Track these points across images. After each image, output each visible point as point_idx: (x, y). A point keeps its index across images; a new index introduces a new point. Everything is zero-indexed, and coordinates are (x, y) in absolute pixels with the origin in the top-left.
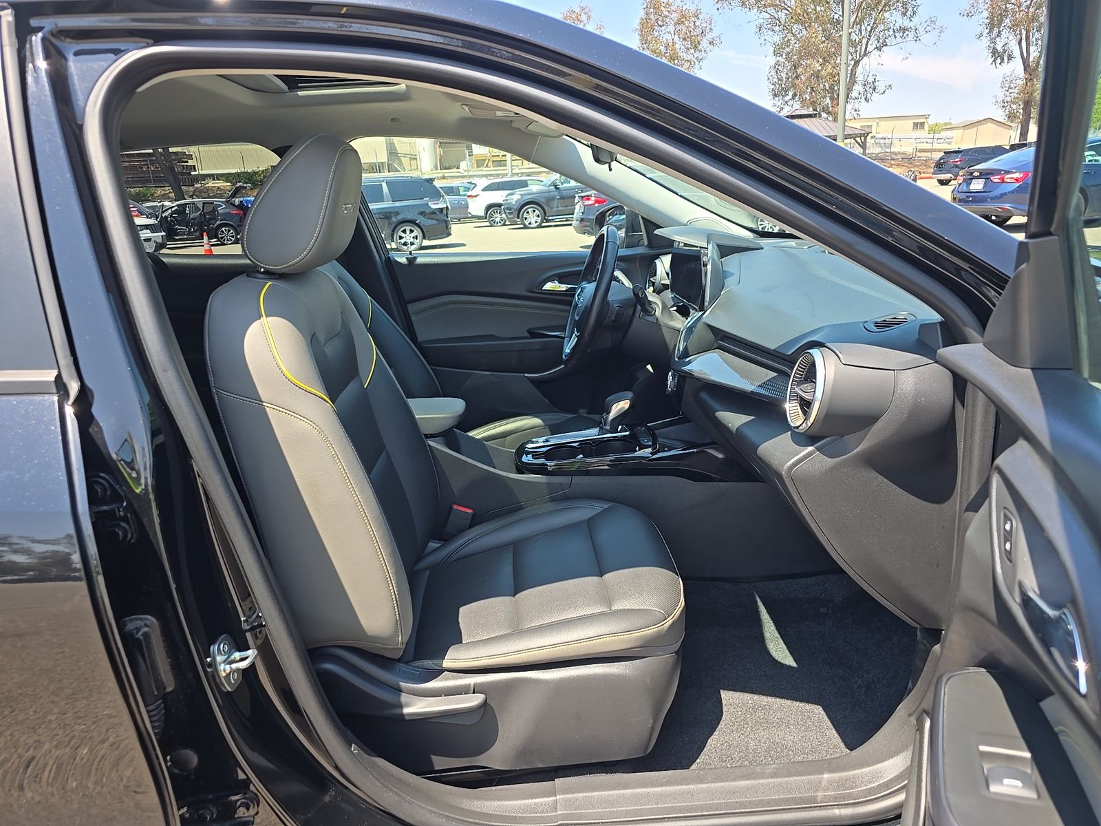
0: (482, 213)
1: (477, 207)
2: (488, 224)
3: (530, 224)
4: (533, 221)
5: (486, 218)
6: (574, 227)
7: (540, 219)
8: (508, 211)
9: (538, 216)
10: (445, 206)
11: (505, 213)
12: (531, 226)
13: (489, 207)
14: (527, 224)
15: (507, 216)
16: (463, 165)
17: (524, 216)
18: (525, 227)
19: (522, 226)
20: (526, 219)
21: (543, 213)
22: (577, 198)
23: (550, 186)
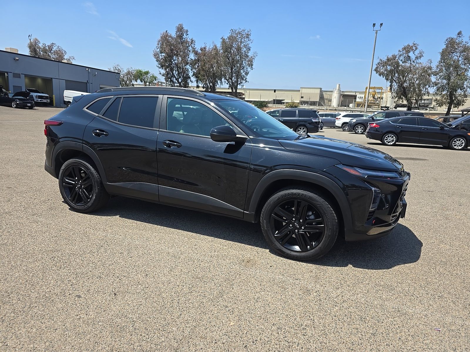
0: (340, 125)
1: (339, 123)
2: (342, 130)
3: (358, 132)
4: (360, 131)
5: (342, 128)
6: (366, 135)
7: (363, 130)
8: (349, 126)
9: (362, 129)
10: (318, 121)
11: (348, 126)
12: (359, 133)
13: (344, 123)
14: (357, 132)
15: (349, 128)
16: (351, 105)
17: (356, 129)
18: (356, 133)
19: (354, 132)
20: (357, 130)
21: (365, 128)
22: (368, 124)
23: (370, 118)
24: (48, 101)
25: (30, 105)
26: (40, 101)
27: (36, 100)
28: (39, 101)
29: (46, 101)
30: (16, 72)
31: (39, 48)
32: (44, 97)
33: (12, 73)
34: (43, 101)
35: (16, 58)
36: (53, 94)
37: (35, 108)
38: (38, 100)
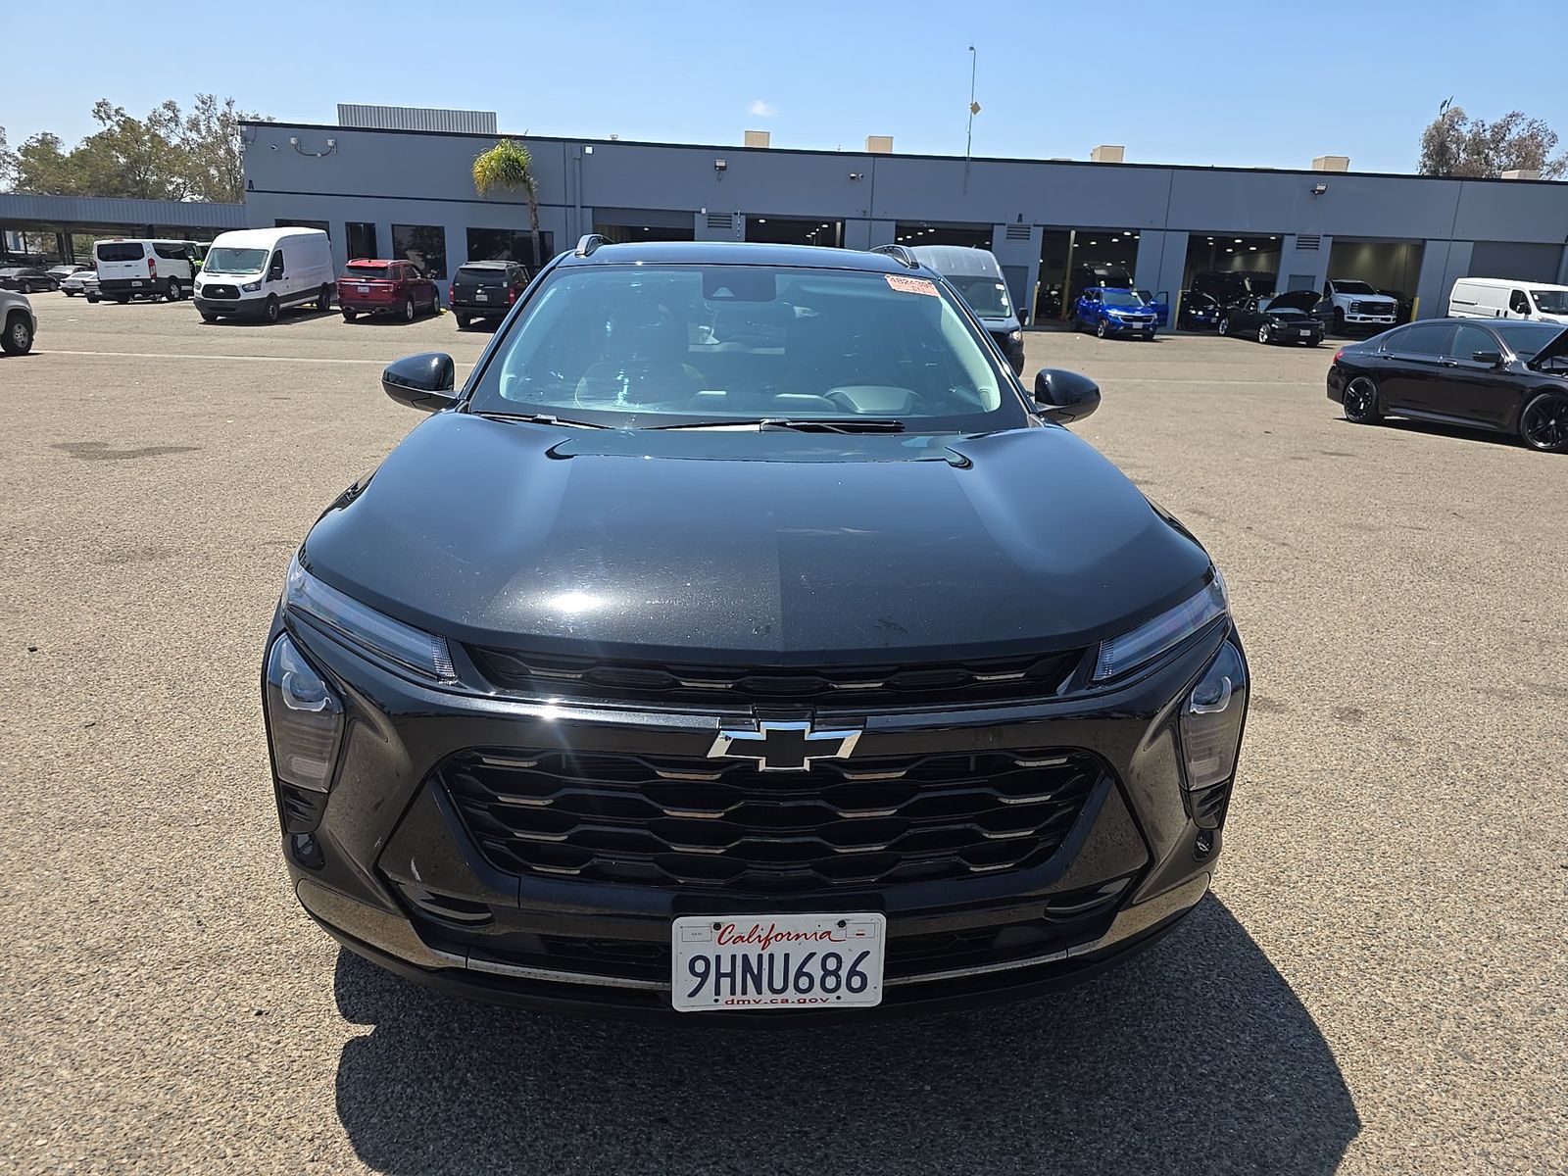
24: (1388, 320)
25: (1308, 333)
26: (1362, 319)
27: (1349, 318)
28: (1358, 321)
29: (1382, 319)
30: (1308, 232)
31: (1458, 141)
32: (1379, 308)
33: (1295, 235)
34: (1371, 319)
35: (1319, 188)
36: (1415, 296)
37: (1325, 342)
38: (1355, 318)
